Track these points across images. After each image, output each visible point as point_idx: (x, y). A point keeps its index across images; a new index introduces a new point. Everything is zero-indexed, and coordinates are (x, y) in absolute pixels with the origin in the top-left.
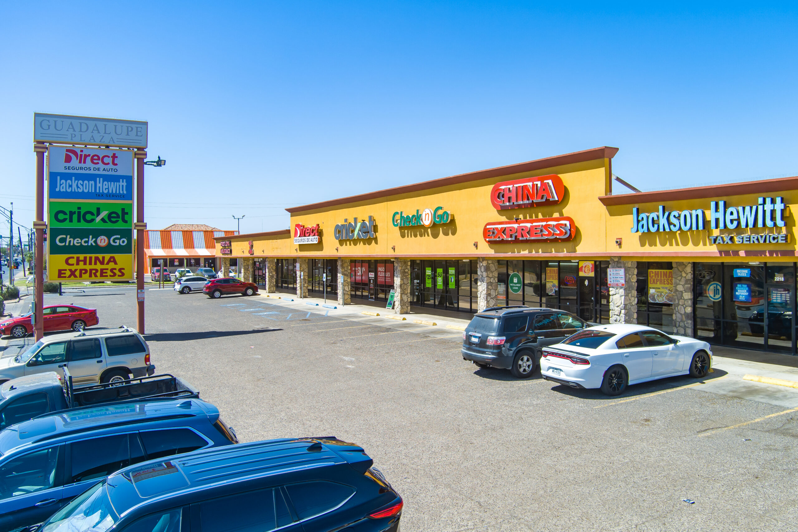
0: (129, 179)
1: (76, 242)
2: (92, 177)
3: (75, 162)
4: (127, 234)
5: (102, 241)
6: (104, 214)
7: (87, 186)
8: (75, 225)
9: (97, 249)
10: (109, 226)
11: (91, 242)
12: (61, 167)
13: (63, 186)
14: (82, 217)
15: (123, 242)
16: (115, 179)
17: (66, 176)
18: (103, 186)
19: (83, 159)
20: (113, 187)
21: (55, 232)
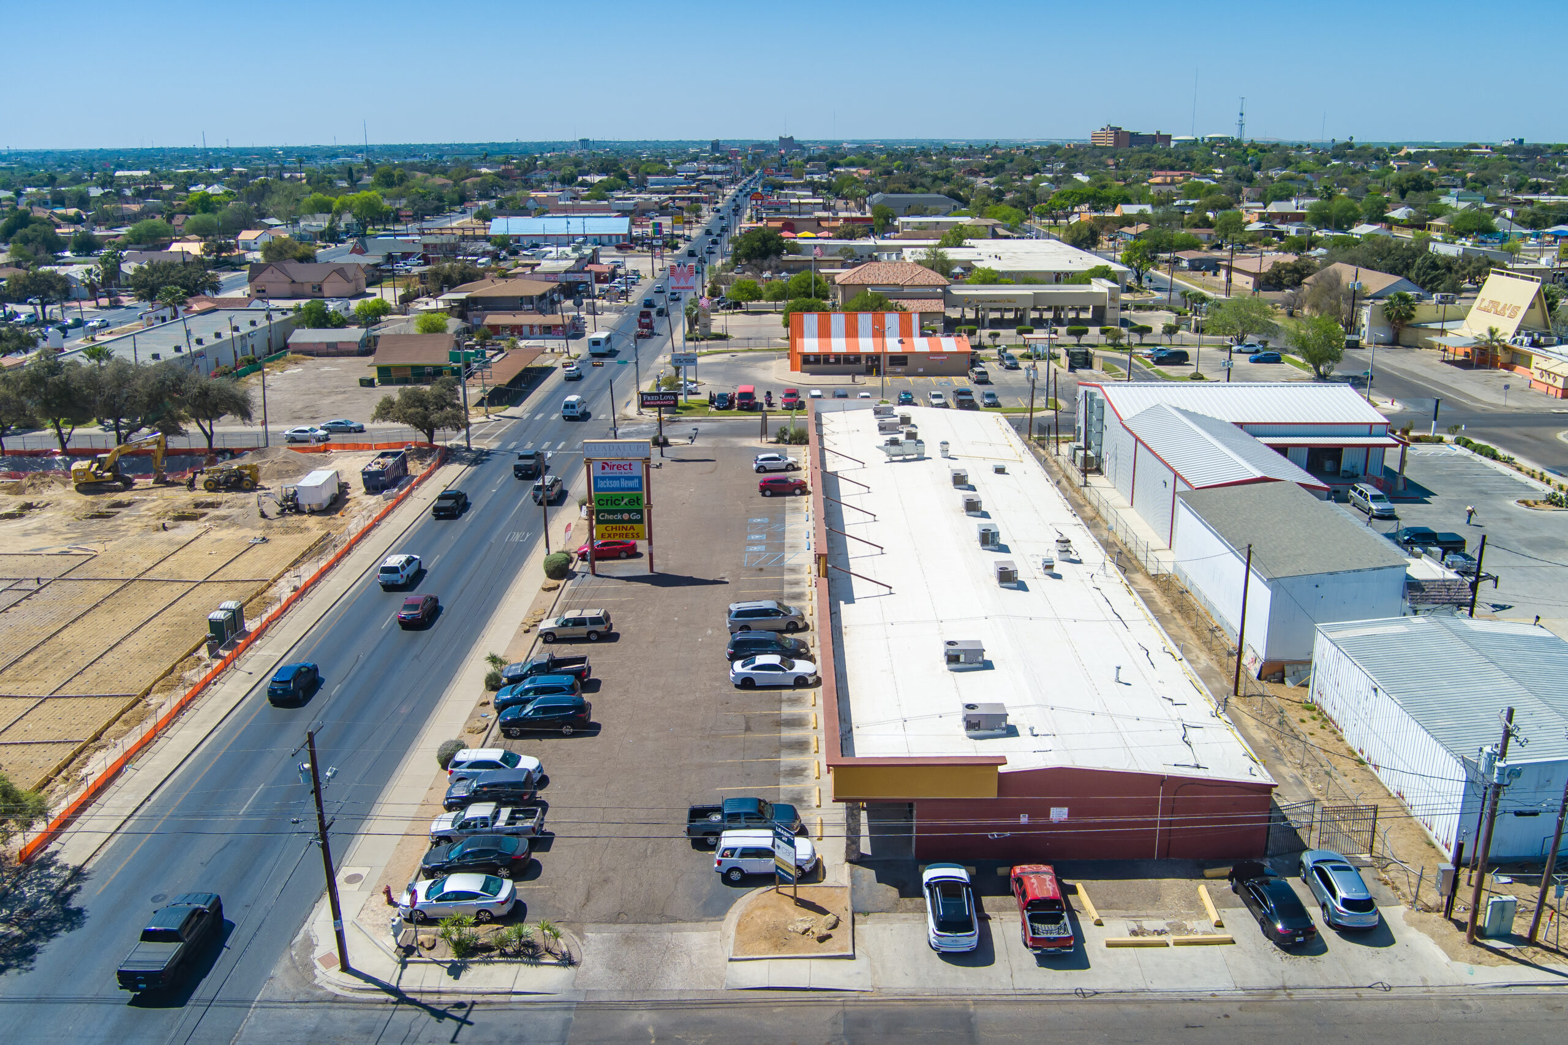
0: (640, 478)
1: (611, 517)
2: (618, 478)
3: (607, 469)
4: (640, 512)
5: (626, 516)
6: (626, 500)
7: (616, 484)
8: (610, 507)
9: (622, 521)
10: (629, 507)
11: (619, 517)
12: (600, 473)
13: (601, 484)
14: (613, 502)
15: (638, 517)
16: (631, 478)
17: (603, 479)
18: (625, 484)
19: (612, 467)
20: (631, 484)
21: (599, 512)
